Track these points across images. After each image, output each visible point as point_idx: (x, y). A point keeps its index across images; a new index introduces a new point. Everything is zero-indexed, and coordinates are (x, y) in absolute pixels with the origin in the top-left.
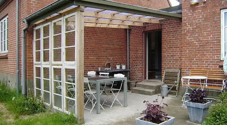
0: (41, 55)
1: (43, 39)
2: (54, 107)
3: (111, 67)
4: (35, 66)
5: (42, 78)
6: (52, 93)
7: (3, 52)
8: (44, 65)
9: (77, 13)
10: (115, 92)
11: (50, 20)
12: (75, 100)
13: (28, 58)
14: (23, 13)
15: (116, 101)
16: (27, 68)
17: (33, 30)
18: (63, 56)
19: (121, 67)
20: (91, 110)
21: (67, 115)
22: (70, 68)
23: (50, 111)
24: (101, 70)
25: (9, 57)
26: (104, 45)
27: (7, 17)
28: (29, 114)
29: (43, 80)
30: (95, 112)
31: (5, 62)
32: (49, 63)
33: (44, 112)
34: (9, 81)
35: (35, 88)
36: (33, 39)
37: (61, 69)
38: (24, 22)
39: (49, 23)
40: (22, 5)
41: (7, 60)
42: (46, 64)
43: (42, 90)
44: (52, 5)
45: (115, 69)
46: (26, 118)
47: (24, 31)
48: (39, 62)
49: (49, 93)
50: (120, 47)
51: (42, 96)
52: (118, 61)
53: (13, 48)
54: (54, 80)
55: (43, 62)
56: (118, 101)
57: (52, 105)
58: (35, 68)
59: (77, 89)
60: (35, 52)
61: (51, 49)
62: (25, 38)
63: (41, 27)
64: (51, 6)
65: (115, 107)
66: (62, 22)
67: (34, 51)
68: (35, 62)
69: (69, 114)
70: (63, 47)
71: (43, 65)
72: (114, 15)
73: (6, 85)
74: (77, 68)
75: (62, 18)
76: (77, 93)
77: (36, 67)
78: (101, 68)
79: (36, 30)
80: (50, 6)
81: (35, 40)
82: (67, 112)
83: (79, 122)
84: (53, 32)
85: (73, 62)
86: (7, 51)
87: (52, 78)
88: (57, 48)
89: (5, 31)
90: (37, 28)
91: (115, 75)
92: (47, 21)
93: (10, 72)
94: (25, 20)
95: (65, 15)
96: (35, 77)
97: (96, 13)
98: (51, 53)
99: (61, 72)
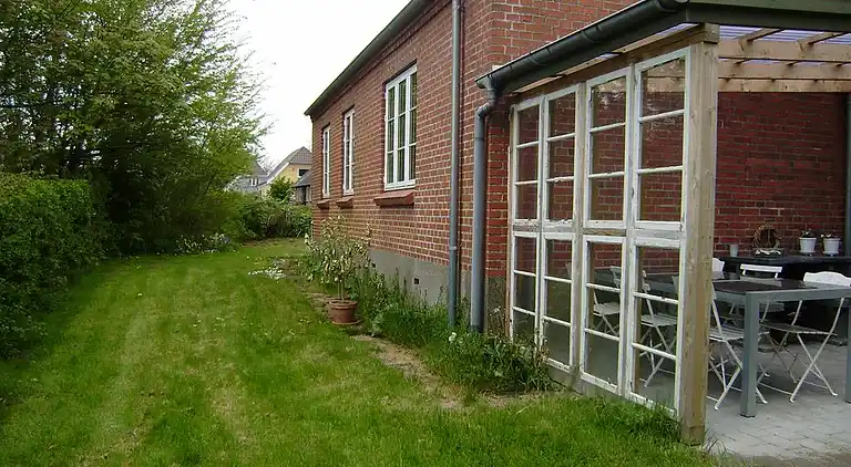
0: (541, 197)
1: (549, 142)
2: (587, 377)
3: (778, 243)
4: (513, 235)
5: (541, 275)
6: (579, 327)
7: (396, 184)
8: (551, 230)
9: (693, 51)
10: (808, 339)
11: (581, 77)
12: (677, 358)
13: (492, 206)
14: (475, 58)
15: (812, 377)
16: (487, 240)
17: (508, 114)
18: (631, 203)
19: (819, 247)
20: (719, 401)
21: (639, 407)
22: (657, 245)
23: (570, 390)
24: (739, 254)
25: (419, 200)
26: (752, 162)
27: (414, 69)
28: (502, 393)
29: (543, 281)
30: (737, 408)
31: (403, 218)
32: (570, 226)
33: (551, 389)
34: (417, 281)
35: (513, 307)
36: (507, 141)
37: (619, 247)
38: (483, 87)
39: (574, 88)
40: (473, 28)
41: (410, 213)
42: (559, 230)
43: (540, 314)
44: (599, 27)
45: (794, 254)
46: (497, 403)
47: (483, 115)
48: (532, 222)
49: (569, 328)
50: (817, 166)
51: (540, 337)
52: (807, 220)
53: (434, 173)
54: (590, 285)
55: (546, 221)
56: (821, 376)
57: (576, 369)
58: (514, 239)
59: (687, 321)
60: (514, 188)
61: (582, 174)
62: (483, 139)
63: (543, 102)
64: (594, 29)
65: (809, 400)
66: (628, 82)
67: (514, 182)
68: (513, 219)
69: (648, 406)
70: (632, 172)
71: (547, 230)
72: (811, 44)
73: (405, 292)
74: (688, 246)
75: (629, 68)
76: (686, 335)
77: (518, 238)
78: (740, 247)
79: (521, 113)
80: (588, 32)
81: (515, 145)
82: (640, 399)
83: (686, 436)
84: (589, 116)
85: (672, 225)
86: (408, 182)
87: (580, 276)
88: (606, 174)
89: (402, 118)
90: (524, 105)
91: (809, 277)
92: (566, 81)
93: (418, 250)
94: (486, 82)
95: (639, 59)
96: (513, 271)
97: (744, 41)
98: (582, 190)
99: (619, 255)
